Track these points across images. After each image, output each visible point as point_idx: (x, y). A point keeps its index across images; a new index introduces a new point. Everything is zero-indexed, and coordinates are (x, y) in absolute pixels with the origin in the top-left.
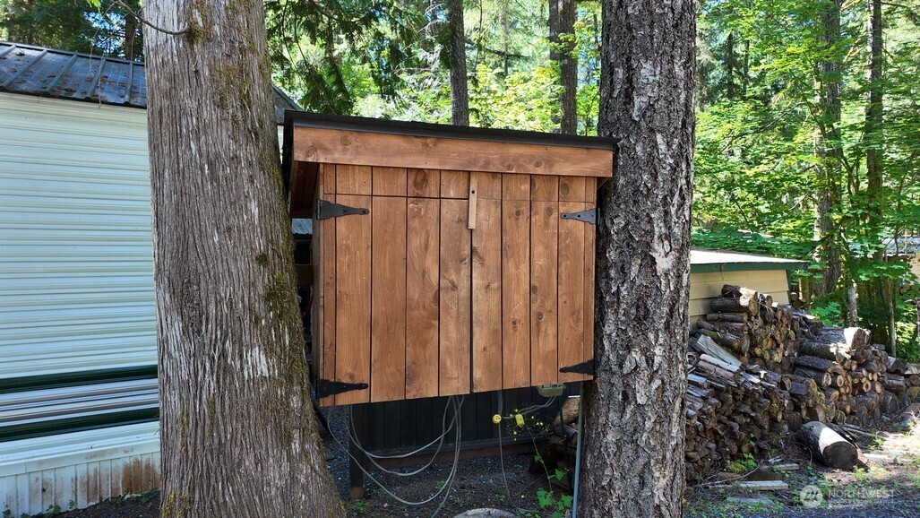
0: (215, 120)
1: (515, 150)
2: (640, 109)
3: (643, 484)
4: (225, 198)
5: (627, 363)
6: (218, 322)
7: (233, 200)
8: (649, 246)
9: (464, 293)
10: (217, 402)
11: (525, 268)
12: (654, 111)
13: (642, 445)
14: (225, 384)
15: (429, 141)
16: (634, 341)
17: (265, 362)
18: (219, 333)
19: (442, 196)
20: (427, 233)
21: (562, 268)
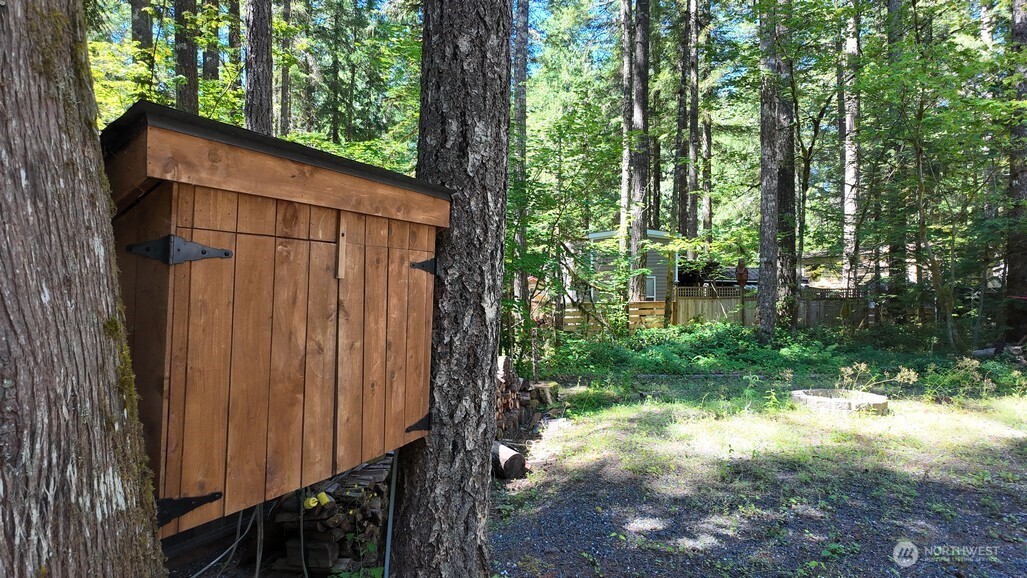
0: (35, 96)
1: (383, 191)
2: (473, 165)
3: (467, 529)
4: (58, 229)
5: (458, 412)
6: (53, 438)
7: (70, 233)
8: (481, 298)
9: (329, 355)
10: (54, 571)
11: (382, 323)
12: (486, 170)
13: (469, 490)
14: (67, 537)
15: (307, 169)
16: (466, 389)
17: (121, 490)
18: (54, 455)
19: (311, 237)
20: (296, 285)
21: (410, 321)
